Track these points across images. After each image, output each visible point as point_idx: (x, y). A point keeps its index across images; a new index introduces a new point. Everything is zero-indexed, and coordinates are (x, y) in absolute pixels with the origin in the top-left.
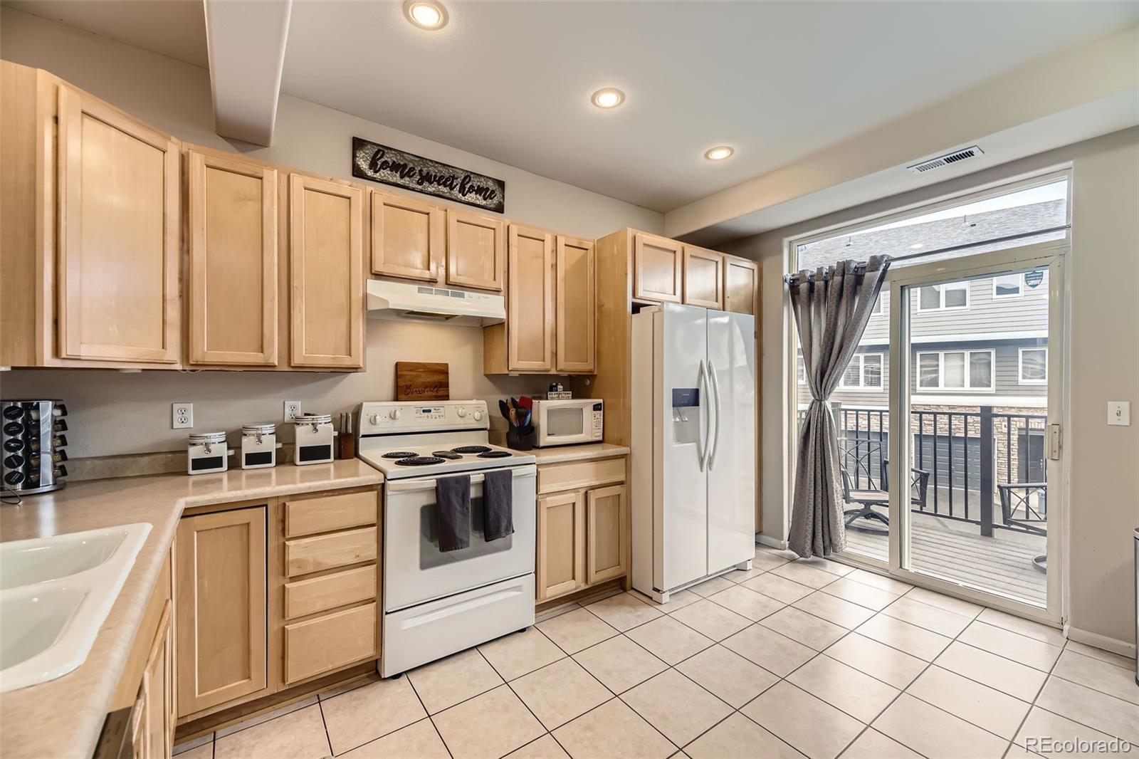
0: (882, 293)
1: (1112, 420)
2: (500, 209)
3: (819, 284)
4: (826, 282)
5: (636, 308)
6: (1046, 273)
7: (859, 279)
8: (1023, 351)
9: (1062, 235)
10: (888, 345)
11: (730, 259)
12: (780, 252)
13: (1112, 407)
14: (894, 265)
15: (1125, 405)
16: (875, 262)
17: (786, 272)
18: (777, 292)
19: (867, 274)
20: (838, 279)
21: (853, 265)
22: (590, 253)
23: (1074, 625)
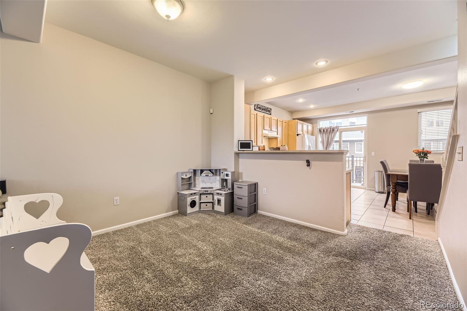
0: (337, 133)
1: (372, 155)
2: (271, 114)
3: (326, 130)
4: (327, 130)
5: (298, 135)
6: (364, 131)
7: (333, 130)
8: (357, 144)
9: (366, 125)
10: (338, 141)
11: (304, 123)
12: (317, 123)
13: (372, 153)
14: (339, 128)
15: (374, 153)
16: (337, 127)
17: (318, 127)
18: (316, 131)
19: (335, 129)
20: (329, 130)
21: (332, 127)
22: (287, 123)
23: (368, 187)
